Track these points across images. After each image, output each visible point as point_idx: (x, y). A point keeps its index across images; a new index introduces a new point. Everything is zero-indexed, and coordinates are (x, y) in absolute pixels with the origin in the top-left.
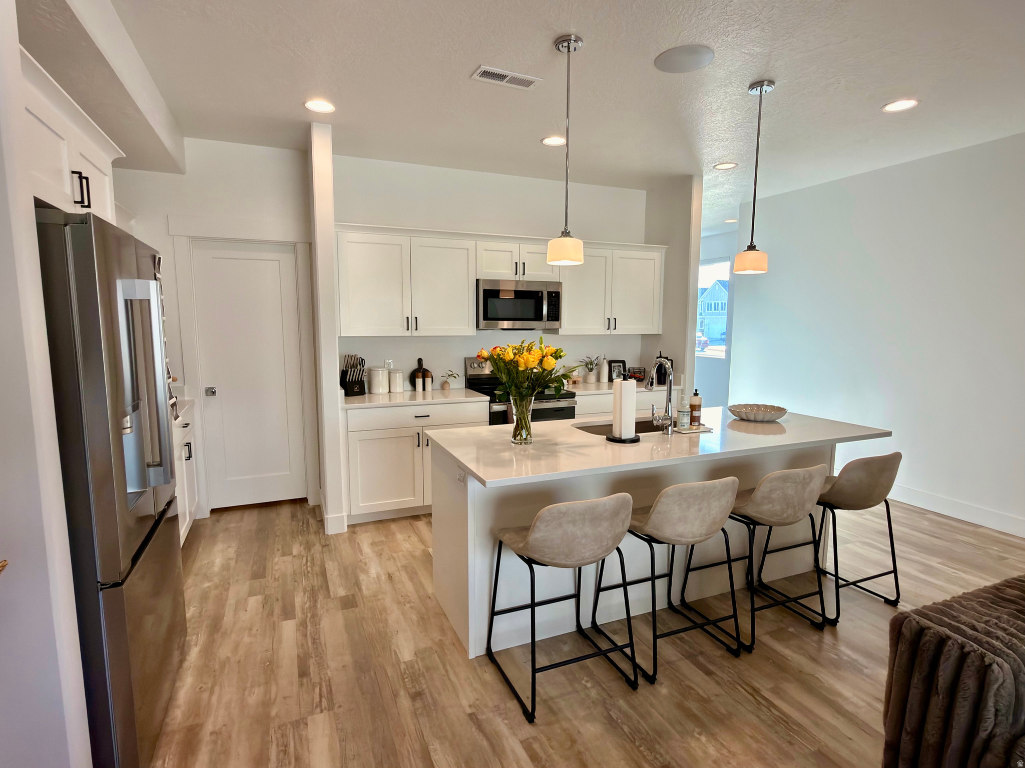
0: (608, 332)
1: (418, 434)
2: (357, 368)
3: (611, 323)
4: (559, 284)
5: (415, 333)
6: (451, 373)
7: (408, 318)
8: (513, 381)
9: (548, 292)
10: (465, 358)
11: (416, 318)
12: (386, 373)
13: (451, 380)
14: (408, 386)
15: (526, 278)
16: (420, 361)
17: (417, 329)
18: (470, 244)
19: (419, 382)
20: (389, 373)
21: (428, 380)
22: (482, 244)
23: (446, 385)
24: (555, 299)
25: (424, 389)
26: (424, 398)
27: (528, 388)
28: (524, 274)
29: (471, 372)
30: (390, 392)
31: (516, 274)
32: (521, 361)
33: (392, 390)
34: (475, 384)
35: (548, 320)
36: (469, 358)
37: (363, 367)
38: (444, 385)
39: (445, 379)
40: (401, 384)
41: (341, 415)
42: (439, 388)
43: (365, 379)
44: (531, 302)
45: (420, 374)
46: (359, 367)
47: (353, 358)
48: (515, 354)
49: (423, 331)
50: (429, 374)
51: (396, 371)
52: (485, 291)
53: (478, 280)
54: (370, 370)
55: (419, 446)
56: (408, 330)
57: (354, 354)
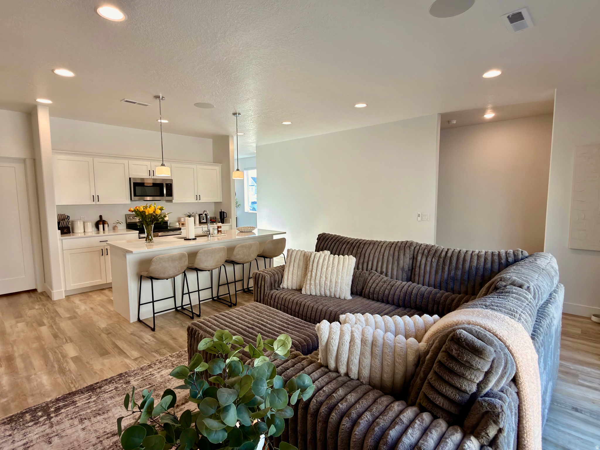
0: (197, 201)
1: (102, 249)
2: (65, 220)
3: (198, 197)
4: (172, 180)
5: (98, 203)
6: (118, 222)
7: (93, 196)
8: (144, 219)
9: (166, 184)
10: (126, 215)
11: (98, 196)
12: (82, 223)
13: (118, 225)
14: (95, 229)
15: (155, 177)
16: (101, 217)
17: (98, 201)
18: (125, 162)
19: (101, 226)
20: (84, 223)
21: (106, 226)
22: (132, 162)
23: (116, 228)
24: (170, 187)
25: (104, 230)
26: (104, 233)
27: (150, 221)
28: (154, 176)
29: (129, 221)
30: (84, 232)
31: (150, 175)
32: (147, 211)
33: (86, 231)
34: (131, 226)
35: (167, 196)
36: (127, 215)
37: (68, 220)
38: (114, 228)
39: (115, 225)
40: (91, 228)
41: (59, 243)
42: (112, 229)
43: (70, 226)
44: (158, 188)
45: (101, 223)
46: (66, 220)
47: (63, 215)
48: (144, 209)
49: (102, 202)
50: (106, 222)
51: (87, 222)
52: (134, 183)
53: (130, 179)
54: (73, 222)
55: (103, 255)
56: (94, 201)
57: (63, 214)
